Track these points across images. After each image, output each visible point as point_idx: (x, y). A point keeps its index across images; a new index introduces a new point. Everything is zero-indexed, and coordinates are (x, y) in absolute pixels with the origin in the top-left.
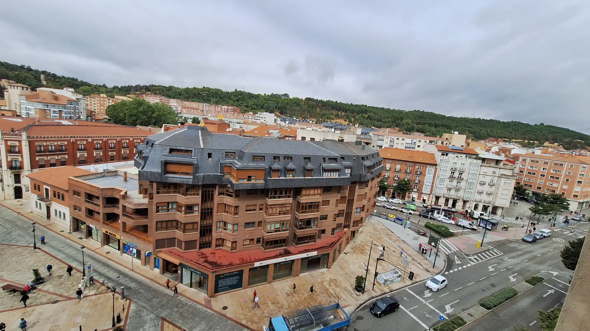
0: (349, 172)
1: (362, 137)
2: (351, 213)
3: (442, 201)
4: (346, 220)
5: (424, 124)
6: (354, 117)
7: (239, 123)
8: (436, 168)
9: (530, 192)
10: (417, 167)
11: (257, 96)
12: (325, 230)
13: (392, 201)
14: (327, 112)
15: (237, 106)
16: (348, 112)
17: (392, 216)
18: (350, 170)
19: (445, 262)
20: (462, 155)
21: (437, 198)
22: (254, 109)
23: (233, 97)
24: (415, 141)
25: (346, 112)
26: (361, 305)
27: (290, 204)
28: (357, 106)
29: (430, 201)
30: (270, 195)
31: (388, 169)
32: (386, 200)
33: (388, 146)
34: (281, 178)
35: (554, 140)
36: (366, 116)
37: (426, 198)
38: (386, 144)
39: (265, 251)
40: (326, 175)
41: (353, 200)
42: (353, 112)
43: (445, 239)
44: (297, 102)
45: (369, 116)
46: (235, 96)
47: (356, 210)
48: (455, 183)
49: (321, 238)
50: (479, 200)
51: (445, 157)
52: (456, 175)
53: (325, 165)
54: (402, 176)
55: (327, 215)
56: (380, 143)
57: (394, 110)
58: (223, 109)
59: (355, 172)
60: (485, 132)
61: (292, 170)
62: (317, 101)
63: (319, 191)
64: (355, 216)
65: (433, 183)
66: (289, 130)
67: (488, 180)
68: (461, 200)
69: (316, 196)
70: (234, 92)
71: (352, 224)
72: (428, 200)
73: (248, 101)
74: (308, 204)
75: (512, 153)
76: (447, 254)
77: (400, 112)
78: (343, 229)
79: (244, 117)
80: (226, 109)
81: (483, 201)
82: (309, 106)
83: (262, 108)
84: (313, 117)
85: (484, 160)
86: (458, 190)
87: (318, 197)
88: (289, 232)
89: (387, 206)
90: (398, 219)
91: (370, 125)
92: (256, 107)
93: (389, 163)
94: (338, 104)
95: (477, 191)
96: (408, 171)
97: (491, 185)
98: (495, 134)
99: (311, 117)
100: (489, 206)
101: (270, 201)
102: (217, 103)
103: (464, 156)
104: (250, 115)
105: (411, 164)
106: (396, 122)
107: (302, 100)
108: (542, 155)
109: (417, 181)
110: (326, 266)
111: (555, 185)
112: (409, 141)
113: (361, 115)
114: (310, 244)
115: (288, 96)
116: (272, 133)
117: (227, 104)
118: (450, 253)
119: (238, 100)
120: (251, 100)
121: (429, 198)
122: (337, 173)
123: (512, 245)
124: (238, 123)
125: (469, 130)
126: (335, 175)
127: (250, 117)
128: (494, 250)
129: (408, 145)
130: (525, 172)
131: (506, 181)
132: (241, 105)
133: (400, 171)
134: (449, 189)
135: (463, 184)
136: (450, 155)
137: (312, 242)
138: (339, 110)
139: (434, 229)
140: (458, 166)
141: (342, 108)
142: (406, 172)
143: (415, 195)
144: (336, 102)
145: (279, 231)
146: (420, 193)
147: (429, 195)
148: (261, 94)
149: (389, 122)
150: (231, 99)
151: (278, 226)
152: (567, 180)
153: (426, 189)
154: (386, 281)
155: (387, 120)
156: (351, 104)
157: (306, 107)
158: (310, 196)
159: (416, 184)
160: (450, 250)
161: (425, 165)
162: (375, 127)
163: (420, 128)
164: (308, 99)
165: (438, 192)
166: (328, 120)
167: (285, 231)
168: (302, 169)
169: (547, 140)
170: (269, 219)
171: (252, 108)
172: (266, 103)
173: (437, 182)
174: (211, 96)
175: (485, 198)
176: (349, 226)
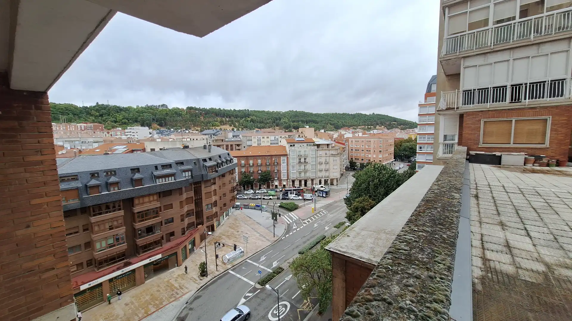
0: (190, 175)
1: (233, 140)
2: (202, 210)
3: (297, 184)
4: (197, 218)
5: (298, 121)
6: (238, 122)
7: (97, 142)
8: (288, 158)
9: (359, 164)
10: (274, 159)
11: (127, 110)
12: (174, 232)
13: (258, 191)
14: (211, 120)
15: (100, 123)
16: (233, 118)
17: (252, 204)
18: (190, 172)
19: (285, 230)
20: (303, 144)
21: (293, 182)
22: (125, 123)
23: (93, 112)
24: (277, 137)
25: (230, 117)
26: (202, 287)
27: (121, 216)
28: (239, 111)
29: (288, 185)
30: (92, 213)
31: (251, 165)
32: (253, 192)
33: (256, 145)
34: (102, 193)
35: (382, 124)
36: (249, 119)
37: (285, 183)
38: (254, 143)
39: (98, 271)
40: (160, 182)
41: (201, 198)
42: (236, 116)
43: (291, 213)
44: (177, 112)
45: (252, 119)
46: (97, 110)
47: (207, 206)
48: (302, 167)
49: (171, 240)
50: (321, 177)
51: (293, 148)
52: (302, 160)
53: (156, 173)
54: (264, 169)
55: (173, 218)
56: (249, 143)
57: (273, 112)
58: (79, 127)
59: (196, 173)
60: (341, 123)
61: (116, 184)
62: (199, 109)
63: (155, 197)
64: (206, 212)
65: (288, 170)
66: (137, 144)
67: (323, 160)
68: (310, 180)
69: (152, 202)
70: (94, 107)
71: (205, 220)
72: (287, 185)
73: (116, 116)
74: (144, 213)
75: (345, 137)
76: (289, 223)
77: (278, 113)
78: (197, 227)
79: (110, 134)
80: (83, 127)
81: (323, 177)
82: (192, 115)
83: (136, 121)
84: (197, 126)
85: (318, 146)
86: (305, 173)
87: (155, 203)
88: (126, 244)
89: (252, 197)
90: (257, 206)
91: (254, 127)
92: (127, 121)
93: (251, 159)
94: (221, 110)
95: (318, 170)
96: (268, 164)
97: (327, 163)
98: (347, 124)
99: (195, 126)
100: (328, 180)
101: (93, 219)
102: (69, 121)
103: (305, 145)
104: (119, 130)
105: (269, 157)
106: (276, 122)
107: (183, 110)
108: (363, 136)
109: (276, 171)
110: (176, 265)
111: (370, 156)
112: (272, 138)
113: (244, 119)
114: (156, 249)
115: (167, 107)
116: (116, 150)
117: (86, 121)
118: (291, 222)
119: (101, 115)
120: (119, 114)
121: (287, 183)
122: (173, 178)
123: (336, 204)
124: (94, 142)
125: (330, 123)
126: (171, 180)
127: (119, 133)
128: (323, 211)
129: (273, 142)
130: (354, 150)
131: (334, 159)
132: (107, 120)
133: (261, 165)
134: (300, 173)
135: (309, 167)
136: (296, 145)
137: (158, 247)
138: (224, 117)
139: (285, 207)
140: (302, 153)
141: (226, 114)
142: (266, 165)
143: (276, 183)
144: (220, 109)
145: (114, 246)
146: (280, 181)
147: (287, 180)
148: (132, 106)
149: (270, 123)
150: (92, 115)
151: (111, 241)
152: (375, 151)
153: (284, 177)
154: (229, 260)
155: (268, 121)
156: (234, 109)
157: (188, 116)
158: (145, 204)
159: (276, 174)
160: (292, 220)
161: (279, 156)
162: (258, 128)
163: (295, 125)
164: (190, 108)
165: (292, 176)
166: (214, 127)
167: (122, 244)
168: (129, 180)
169: (377, 124)
170: (97, 238)
171: (122, 122)
172: (139, 116)
173: (291, 168)
174: (58, 113)
175: (323, 174)
176: (203, 222)
